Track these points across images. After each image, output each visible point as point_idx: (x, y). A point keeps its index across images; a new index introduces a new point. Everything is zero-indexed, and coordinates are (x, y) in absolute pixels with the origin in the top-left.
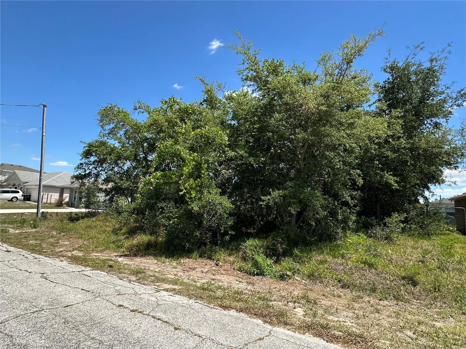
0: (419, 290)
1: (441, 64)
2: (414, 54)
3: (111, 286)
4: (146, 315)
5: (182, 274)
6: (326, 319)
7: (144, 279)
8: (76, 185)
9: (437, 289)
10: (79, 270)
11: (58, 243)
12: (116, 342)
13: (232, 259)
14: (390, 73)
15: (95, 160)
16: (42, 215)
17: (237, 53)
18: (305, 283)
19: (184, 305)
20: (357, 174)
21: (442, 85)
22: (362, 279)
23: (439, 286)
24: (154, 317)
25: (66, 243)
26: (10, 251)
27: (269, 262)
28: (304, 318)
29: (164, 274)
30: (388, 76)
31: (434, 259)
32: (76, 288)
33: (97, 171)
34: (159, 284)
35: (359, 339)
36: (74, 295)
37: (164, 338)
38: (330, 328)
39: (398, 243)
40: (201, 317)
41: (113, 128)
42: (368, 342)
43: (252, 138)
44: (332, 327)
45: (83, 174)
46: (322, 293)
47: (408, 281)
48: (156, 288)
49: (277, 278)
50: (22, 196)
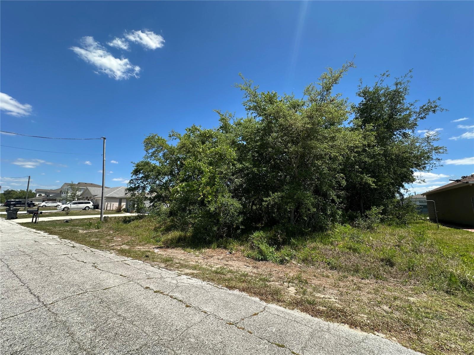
0: (396, 270)
1: (405, 86)
2: (381, 81)
3: (143, 272)
4: (166, 295)
5: (202, 261)
6: (314, 296)
7: (171, 265)
8: (129, 195)
9: (411, 268)
10: (122, 260)
11: (112, 239)
12: (136, 318)
13: (242, 248)
14: (363, 97)
15: (142, 176)
16: (104, 219)
17: (241, 90)
18: (300, 266)
19: (197, 286)
20: (341, 177)
21: (407, 103)
22: (347, 262)
23: (413, 266)
24: (171, 297)
25: (119, 239)
26: (75, 247)
27: (272, 249)
28: (295, 296)
29: (188, 261)
30: (363, 99)
31: (408, 244)
32: (117, 274)
33: (144, 184)
34: (183, 269)
35: (340, 314)
36: (113, 280)
37: (176, 315)
38: (316, 304)
39: (378, 231)
40: (210, 296)
41: (154, 151)
42: (347, 316)
43: (257, 153)
44: (317, 303)
45: (134, 187)
46: (313, 274)
47: (386, 263)
48: (178, 273)
49: (278, 262)
50: (93, 205)
